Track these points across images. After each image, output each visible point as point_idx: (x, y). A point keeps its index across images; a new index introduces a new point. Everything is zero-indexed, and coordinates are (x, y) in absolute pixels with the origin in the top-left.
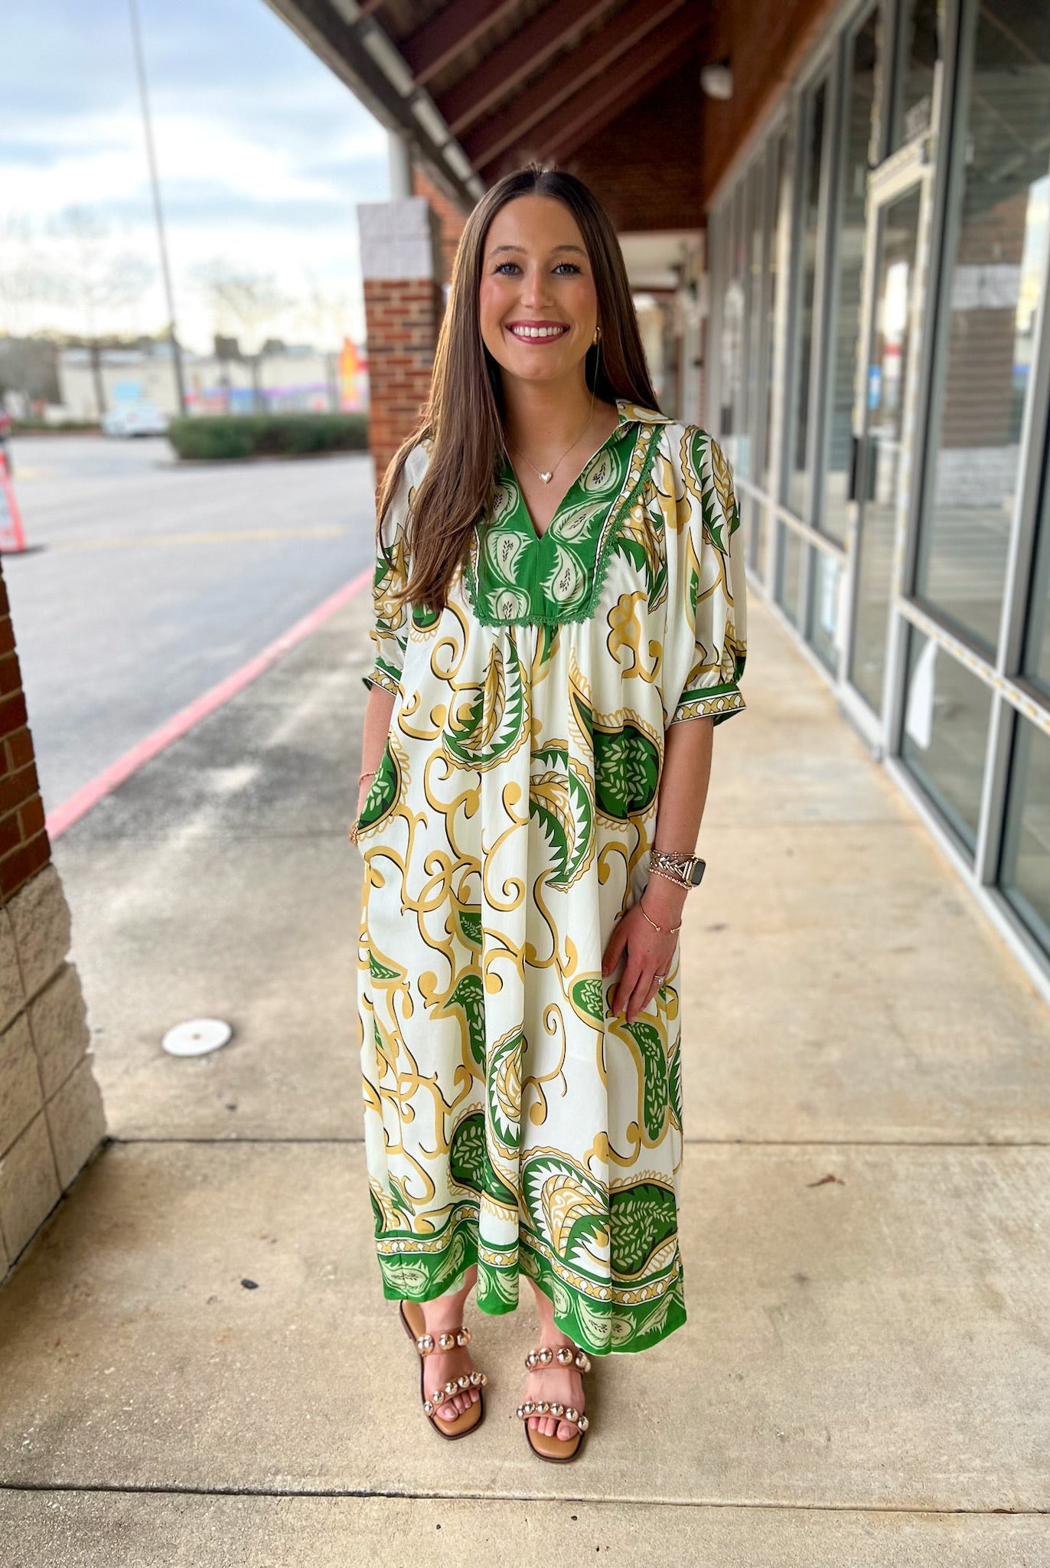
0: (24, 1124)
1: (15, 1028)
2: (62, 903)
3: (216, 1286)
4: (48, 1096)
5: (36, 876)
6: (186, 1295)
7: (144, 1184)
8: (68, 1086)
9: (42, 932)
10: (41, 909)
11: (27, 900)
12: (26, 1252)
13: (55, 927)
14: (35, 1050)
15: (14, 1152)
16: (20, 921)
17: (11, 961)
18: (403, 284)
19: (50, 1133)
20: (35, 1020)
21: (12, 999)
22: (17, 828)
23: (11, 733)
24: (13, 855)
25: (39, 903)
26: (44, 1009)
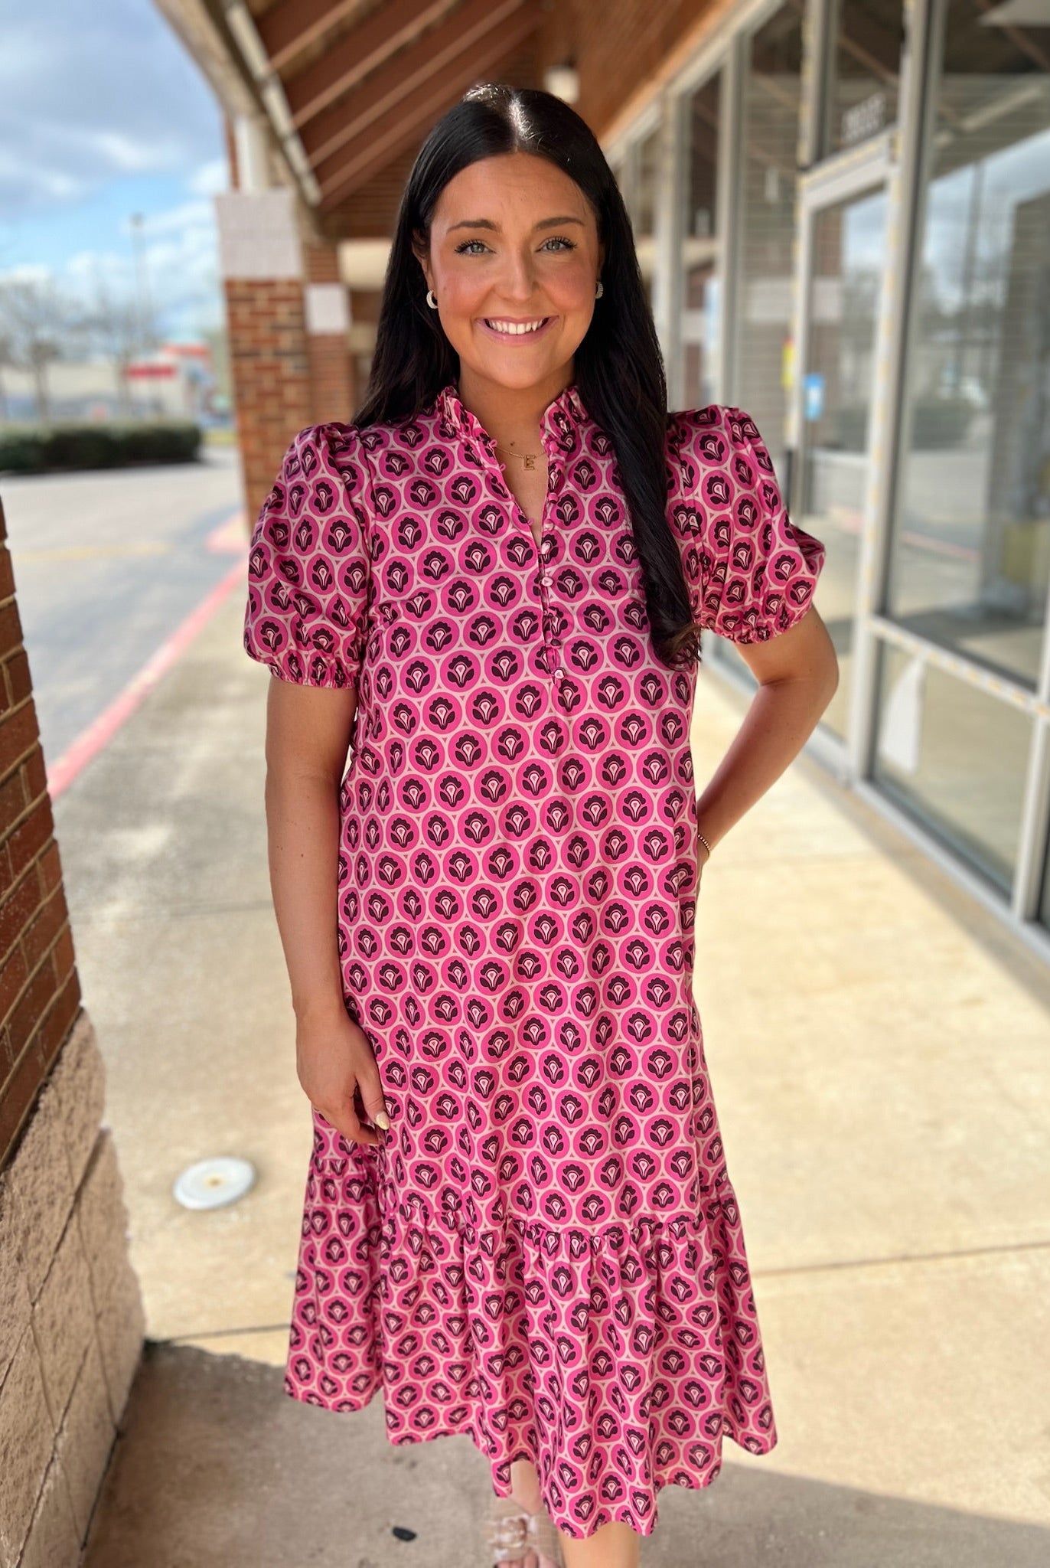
0: (81, 1360)
1: (68, 1237)
2: (97, 1056)
3: (362, 1542)
4: (99, 1310)
5: (71, 1030)
6: (327, 1562)
7: (216, 1401)
8: (114, 1290)
9: (83, 1102)
10: (83, 1073)
11: (69, 1065)
12: (94, 1526)
13: (93, 1092)
14: (86, 1260)
15: (75, 1401)
16: (64, 1096)
17: (60, 1151)
18: (269, 284)
19: (102, 1357)
20: (85, 1218)
21: (65, 1201)
22: (52, 973)
23: (41, 850)
24: (51, 1011)
25: (78, 1065)
26: (91, 1202)
